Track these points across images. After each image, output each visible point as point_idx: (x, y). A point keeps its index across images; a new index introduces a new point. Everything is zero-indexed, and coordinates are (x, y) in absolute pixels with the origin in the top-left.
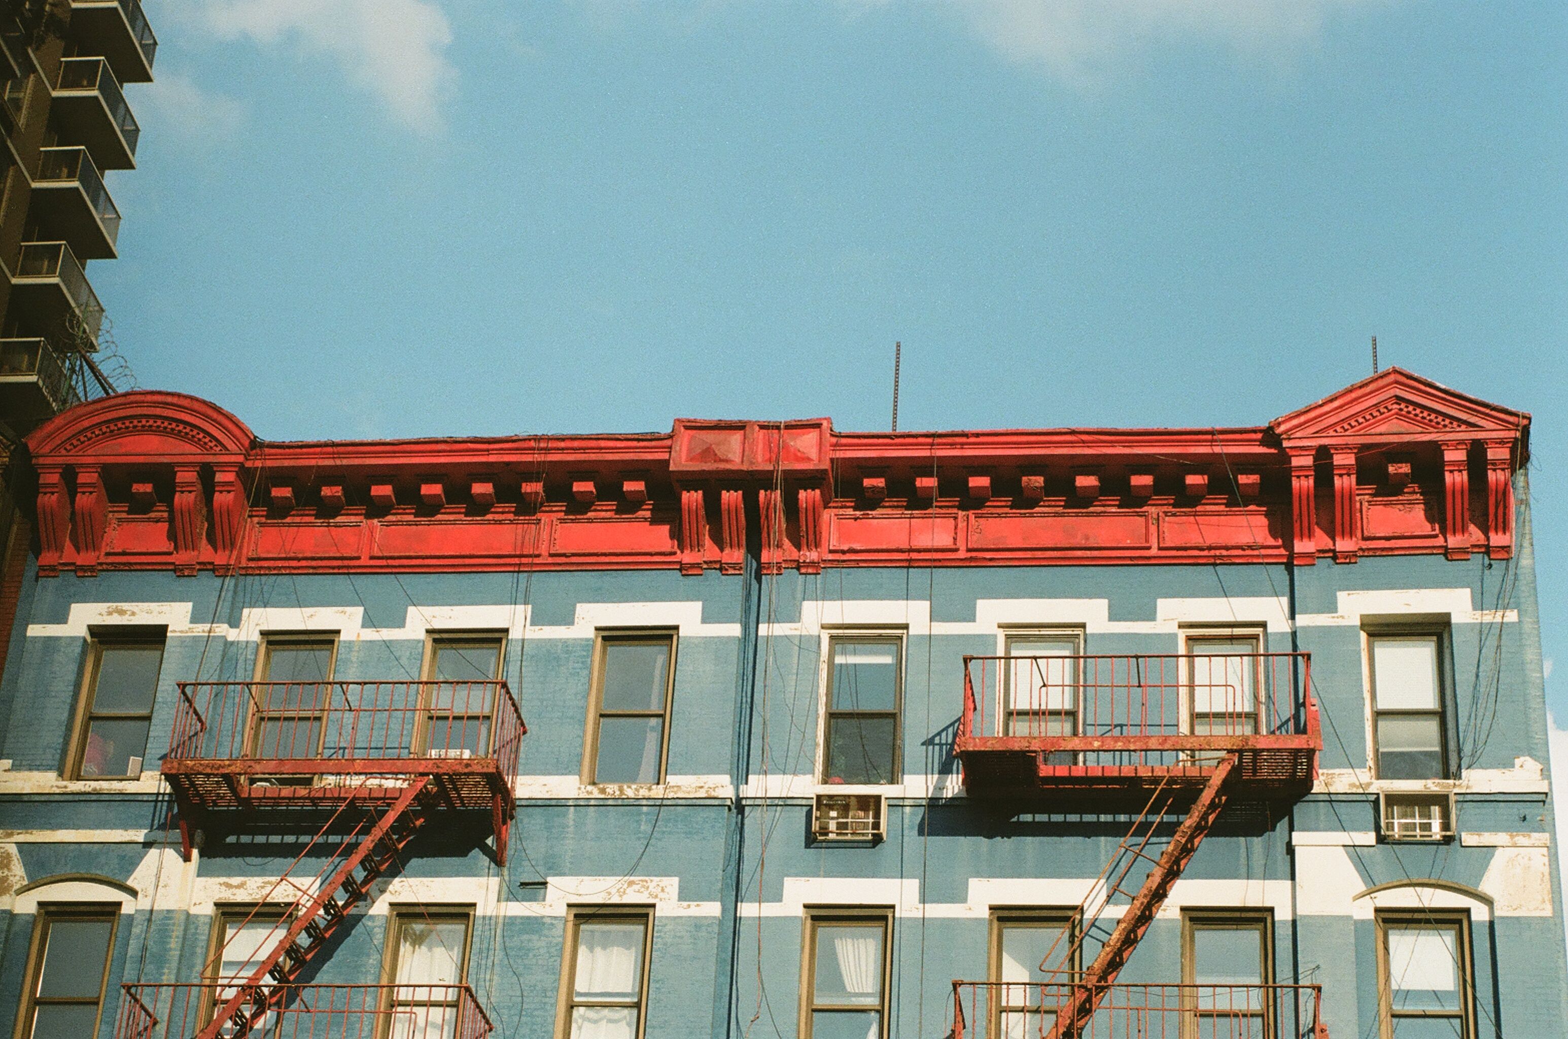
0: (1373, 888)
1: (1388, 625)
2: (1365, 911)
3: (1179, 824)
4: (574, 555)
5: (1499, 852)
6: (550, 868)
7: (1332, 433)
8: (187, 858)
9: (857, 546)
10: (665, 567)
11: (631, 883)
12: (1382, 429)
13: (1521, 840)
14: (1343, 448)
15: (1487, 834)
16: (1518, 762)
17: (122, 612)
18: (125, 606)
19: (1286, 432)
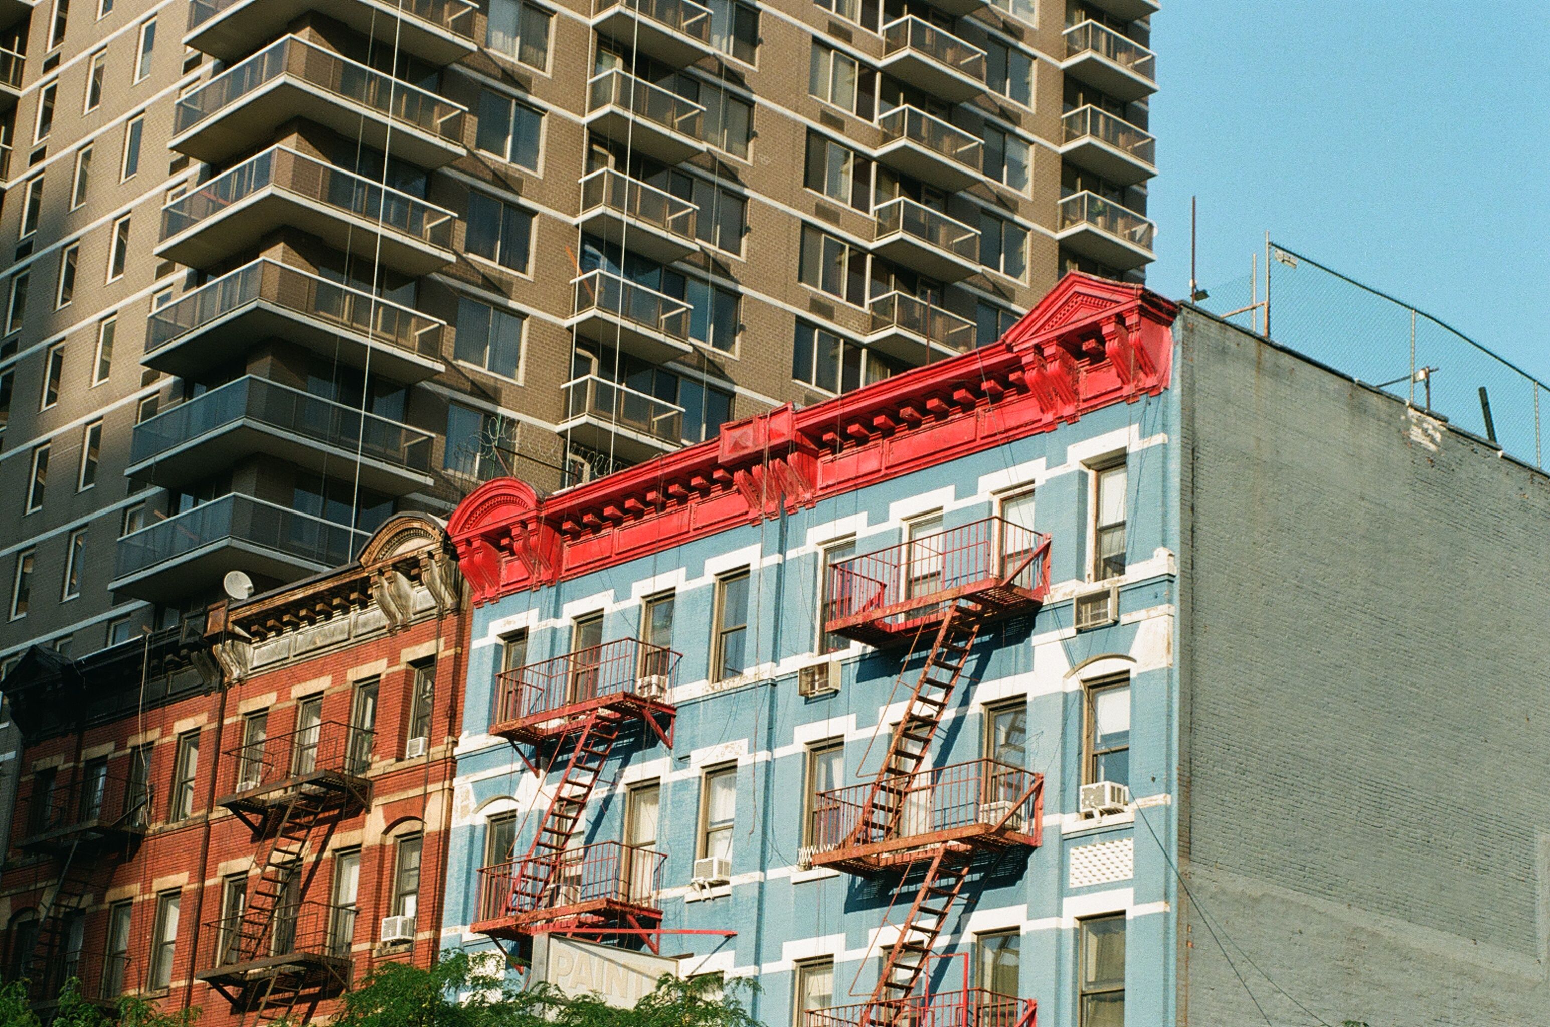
0: (1075, 669)
1: (1104, 461)
2: (1074, 685)
3: (927, 657)
4: (703, 527)
5: (1141, 625)
6: (692, 745)
7: (1042, 332)
8: (537, 776)
9: (831, 483)
10: (742, 523)
11: (727, 747)
12: (1075, 318)
13: (1153, 613)
14: (1048, 342)
15: (1134, 613)
16: (1156, 553)
17: (509, 623)
18: (511, 618)
19: (1014, 341)
